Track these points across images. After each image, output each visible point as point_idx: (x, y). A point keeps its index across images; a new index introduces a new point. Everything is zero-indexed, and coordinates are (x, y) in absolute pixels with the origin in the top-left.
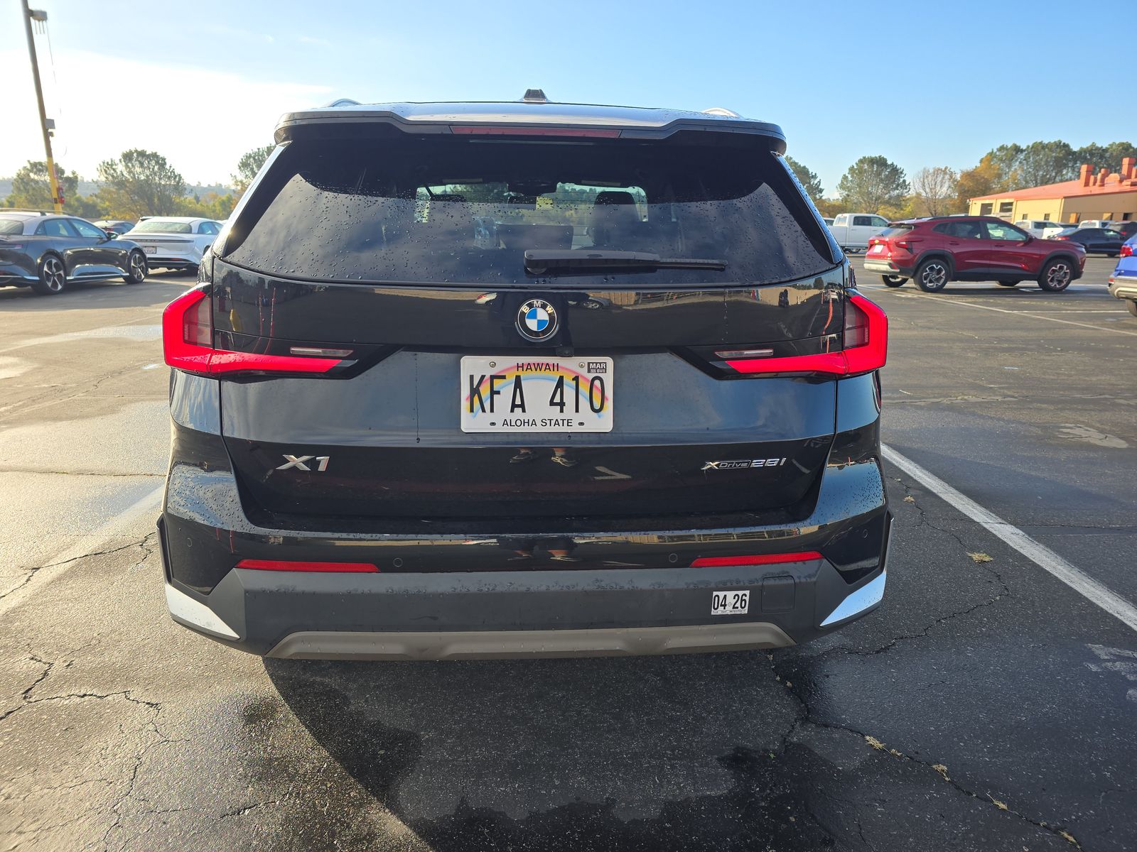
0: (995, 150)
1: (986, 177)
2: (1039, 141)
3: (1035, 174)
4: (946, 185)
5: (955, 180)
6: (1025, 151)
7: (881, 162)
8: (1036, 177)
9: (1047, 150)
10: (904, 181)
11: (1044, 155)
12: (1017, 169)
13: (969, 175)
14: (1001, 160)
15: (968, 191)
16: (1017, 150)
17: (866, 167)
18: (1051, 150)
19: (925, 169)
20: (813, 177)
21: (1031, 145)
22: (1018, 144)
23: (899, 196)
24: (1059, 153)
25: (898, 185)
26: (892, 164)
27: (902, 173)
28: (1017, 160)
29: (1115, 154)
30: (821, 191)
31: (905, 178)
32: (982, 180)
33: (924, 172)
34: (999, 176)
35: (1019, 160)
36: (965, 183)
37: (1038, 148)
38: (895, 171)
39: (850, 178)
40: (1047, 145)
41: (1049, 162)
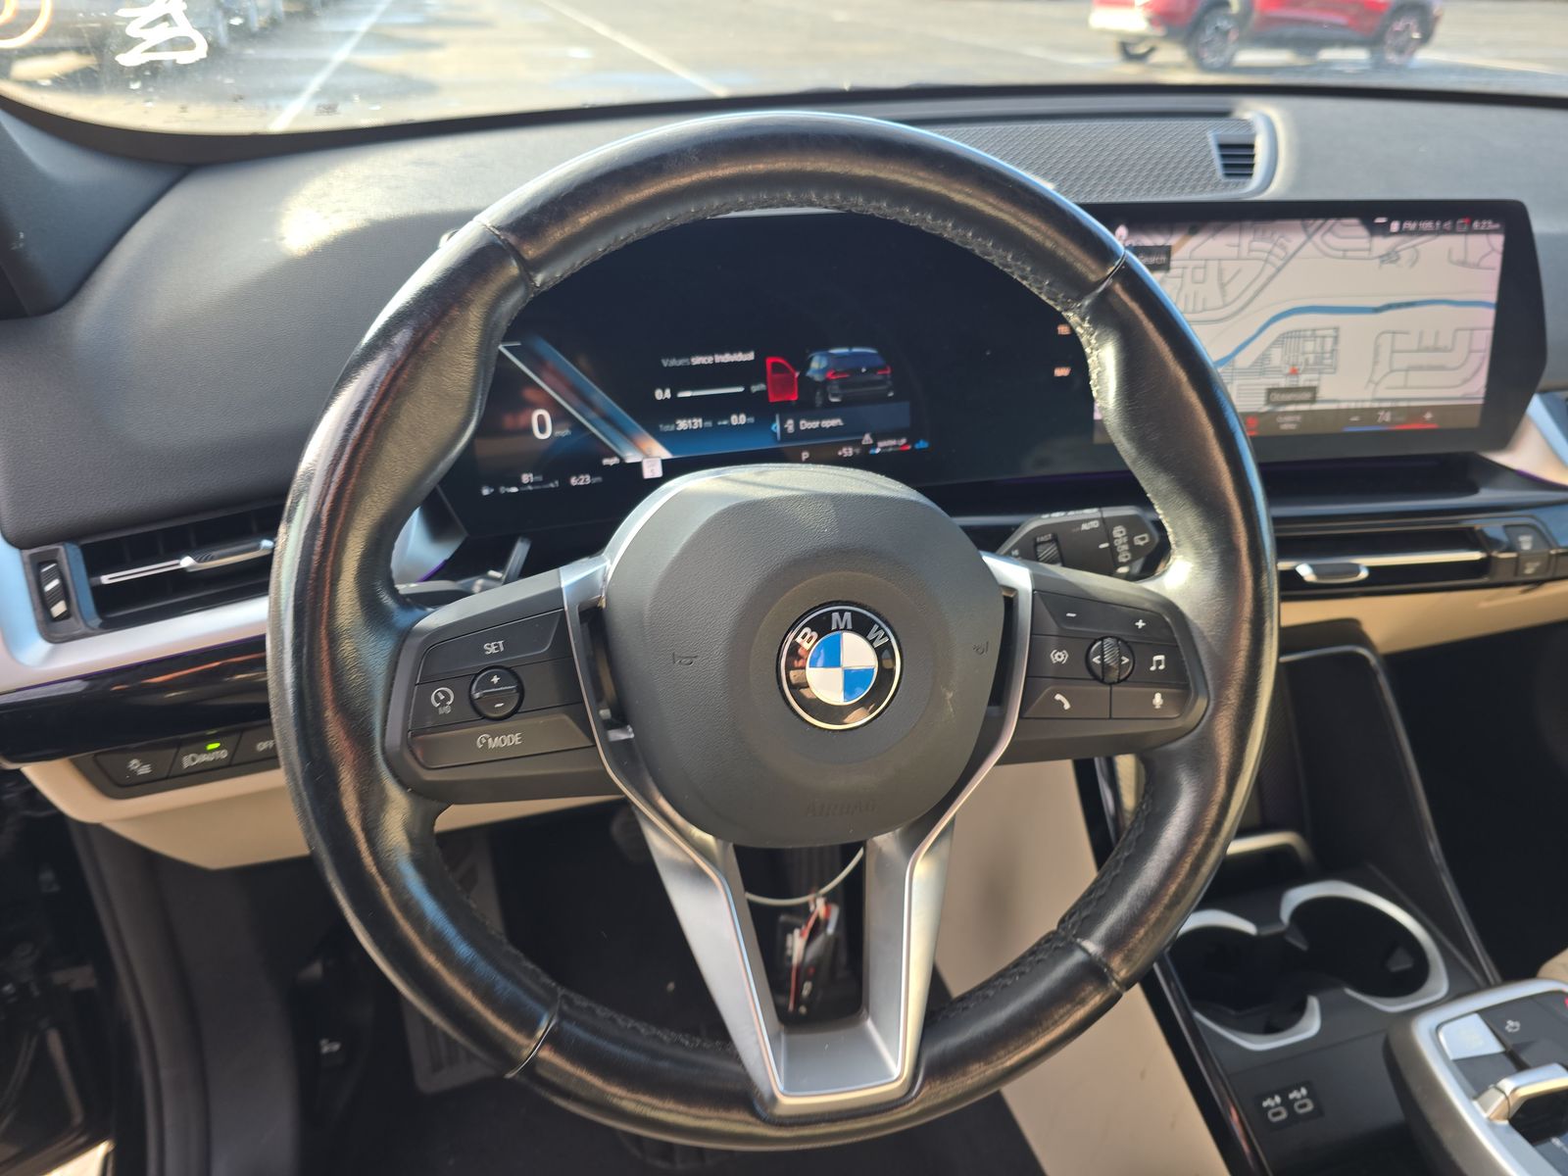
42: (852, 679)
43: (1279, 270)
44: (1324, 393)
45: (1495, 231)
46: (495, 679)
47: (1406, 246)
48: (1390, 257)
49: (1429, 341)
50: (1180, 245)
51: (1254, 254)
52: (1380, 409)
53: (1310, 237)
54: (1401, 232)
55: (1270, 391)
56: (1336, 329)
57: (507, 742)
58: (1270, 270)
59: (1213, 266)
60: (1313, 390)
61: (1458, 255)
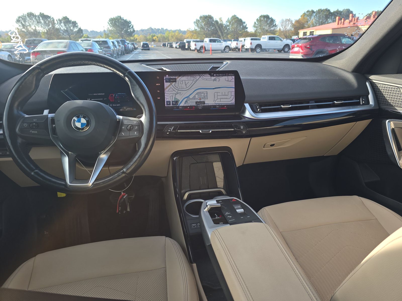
0: (306, 12)
1: (303, 22)
2: (320, 9)
3: (319, 21)
4: (290, 25)
5: (292, 24)
6: (315, 12)
7: (267, 17)
8: (319, 22)
9: (323, 12)
10: (276, 24)
11: (322, 14)
12: (313, 19)
13: (297, 22)
14: (308, 16)
15: (297, 27)
16: (313, 12)
17: (262, 19)
18: (324, 12)
19: (282, 19)
20: (244, 23)
21: (317, 10)
22: (313, 10)
23: (273, 30)
24: (327, 13)
25: (273, 26)
26: (271, 18)
27: (275, 21)
28: (313, 16)
29: (345, 13)
30: (247, 28)
31: (276, 23)
32: (302, 23)
33: (282, 21)
34: (307, 22)
35: (314, 16)
36: (296, 24)
37: (320, 11)
38: (272, 21)
39: (257, 23)
40: (323, 10)
41: (324, 16)
42: (82, 124)
43: (195, 82)
44: (206, 103)
45: (233, 76)
46: (34, 124)
47: (218, 78)
48: (215, 80)
49: (224, 94)
50: (178, 78)
51: (191, 80)
52: (216, 105)
53: (200, 77)
54: (216, 76)
55: (196, 102)
56: (207, 92)
57: (35, 132)
58: (194, 82)
59: (184, 81)
60: (204, 102)
61: (227, 79)
